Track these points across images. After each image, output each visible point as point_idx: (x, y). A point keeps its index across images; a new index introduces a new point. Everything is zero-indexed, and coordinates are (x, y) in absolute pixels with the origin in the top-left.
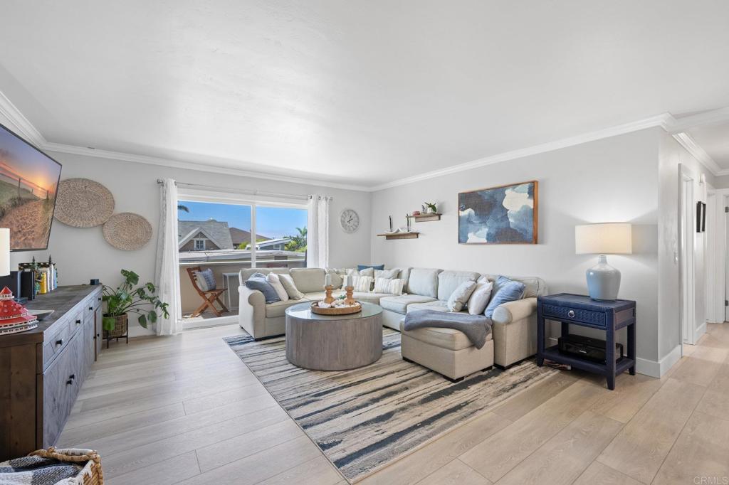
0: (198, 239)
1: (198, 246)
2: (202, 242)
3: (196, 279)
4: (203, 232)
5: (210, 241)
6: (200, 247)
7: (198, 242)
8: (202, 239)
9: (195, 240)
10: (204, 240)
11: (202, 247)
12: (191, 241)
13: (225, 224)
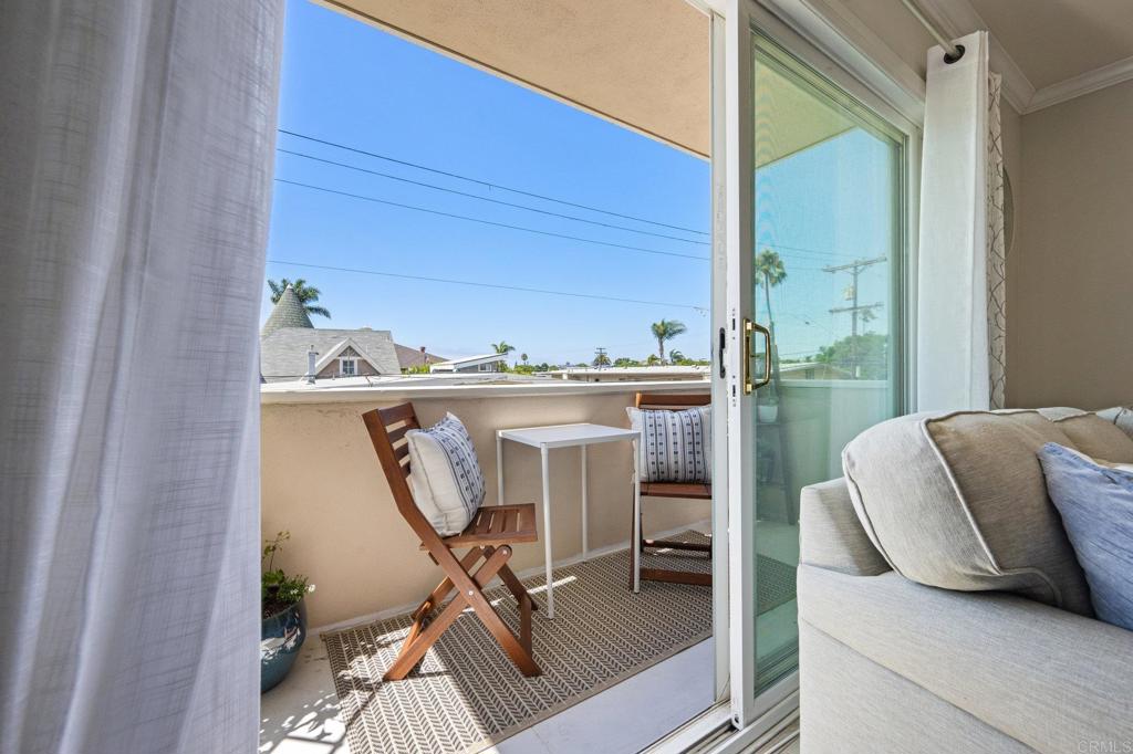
0: (346, 358)
1: (345, 370)
2: (352, 363)
3: (408, 468)
4: (354, 346)
5: (365, 361)
6: (349, 370)
7: (345, 363)
8: (352, 358)
9: (342, 359)
10: (355, 359)
11: (352, 371)
12: (335, 362)
13: (387, 334)
